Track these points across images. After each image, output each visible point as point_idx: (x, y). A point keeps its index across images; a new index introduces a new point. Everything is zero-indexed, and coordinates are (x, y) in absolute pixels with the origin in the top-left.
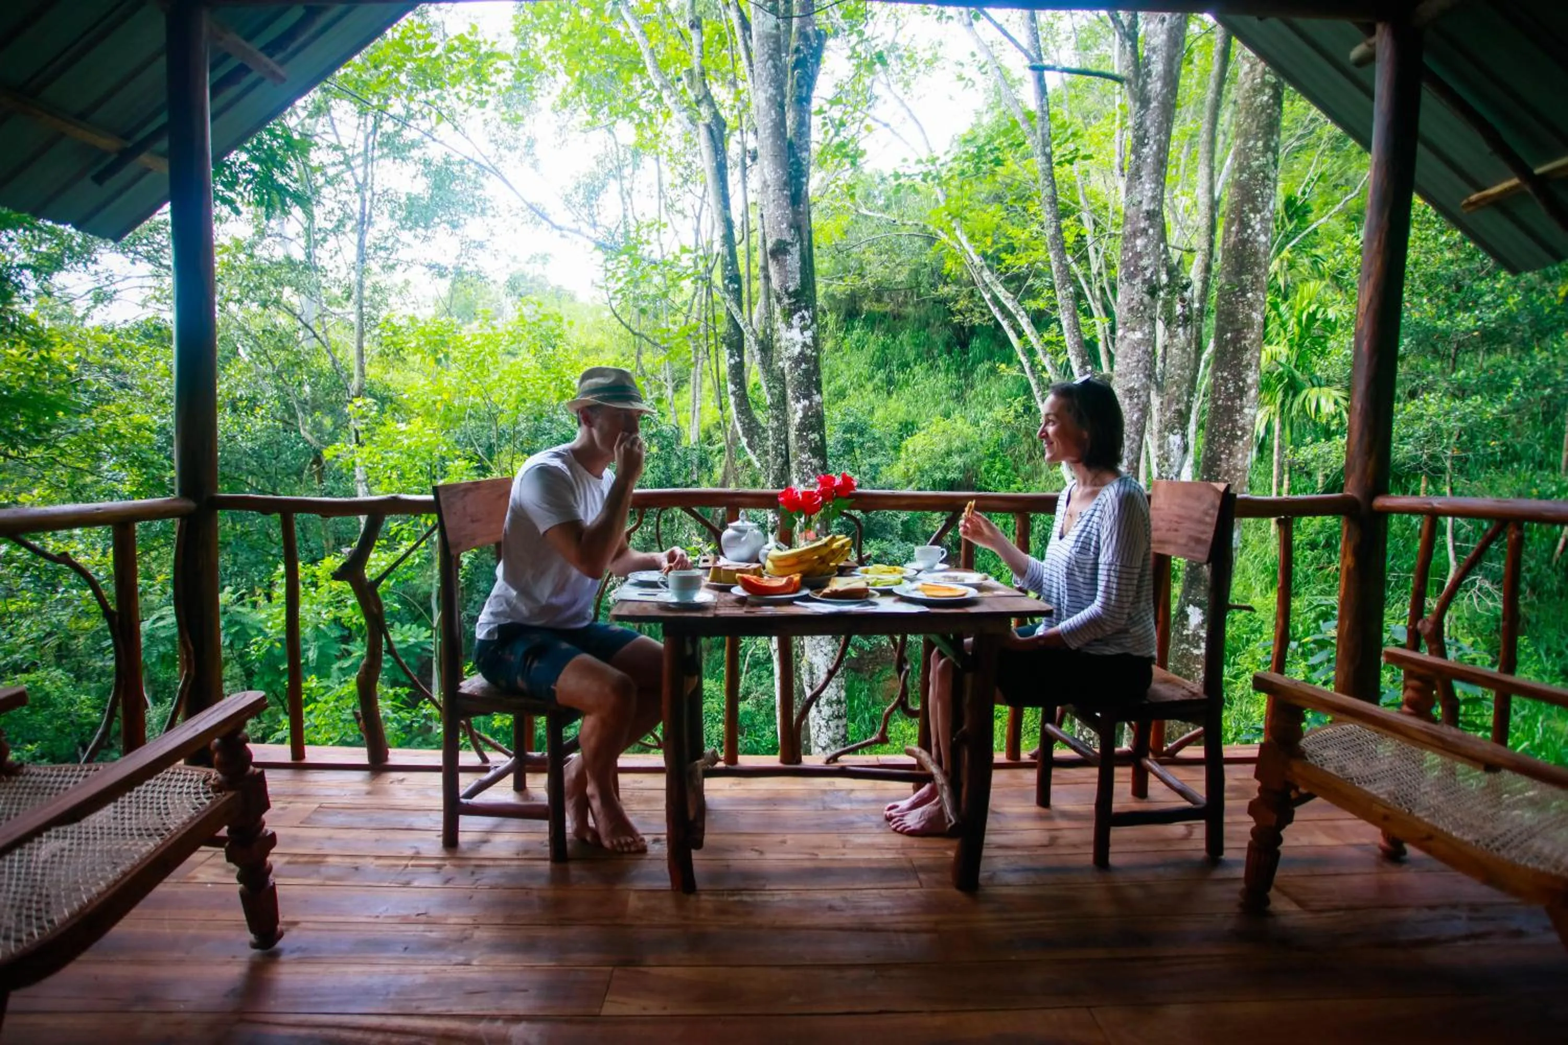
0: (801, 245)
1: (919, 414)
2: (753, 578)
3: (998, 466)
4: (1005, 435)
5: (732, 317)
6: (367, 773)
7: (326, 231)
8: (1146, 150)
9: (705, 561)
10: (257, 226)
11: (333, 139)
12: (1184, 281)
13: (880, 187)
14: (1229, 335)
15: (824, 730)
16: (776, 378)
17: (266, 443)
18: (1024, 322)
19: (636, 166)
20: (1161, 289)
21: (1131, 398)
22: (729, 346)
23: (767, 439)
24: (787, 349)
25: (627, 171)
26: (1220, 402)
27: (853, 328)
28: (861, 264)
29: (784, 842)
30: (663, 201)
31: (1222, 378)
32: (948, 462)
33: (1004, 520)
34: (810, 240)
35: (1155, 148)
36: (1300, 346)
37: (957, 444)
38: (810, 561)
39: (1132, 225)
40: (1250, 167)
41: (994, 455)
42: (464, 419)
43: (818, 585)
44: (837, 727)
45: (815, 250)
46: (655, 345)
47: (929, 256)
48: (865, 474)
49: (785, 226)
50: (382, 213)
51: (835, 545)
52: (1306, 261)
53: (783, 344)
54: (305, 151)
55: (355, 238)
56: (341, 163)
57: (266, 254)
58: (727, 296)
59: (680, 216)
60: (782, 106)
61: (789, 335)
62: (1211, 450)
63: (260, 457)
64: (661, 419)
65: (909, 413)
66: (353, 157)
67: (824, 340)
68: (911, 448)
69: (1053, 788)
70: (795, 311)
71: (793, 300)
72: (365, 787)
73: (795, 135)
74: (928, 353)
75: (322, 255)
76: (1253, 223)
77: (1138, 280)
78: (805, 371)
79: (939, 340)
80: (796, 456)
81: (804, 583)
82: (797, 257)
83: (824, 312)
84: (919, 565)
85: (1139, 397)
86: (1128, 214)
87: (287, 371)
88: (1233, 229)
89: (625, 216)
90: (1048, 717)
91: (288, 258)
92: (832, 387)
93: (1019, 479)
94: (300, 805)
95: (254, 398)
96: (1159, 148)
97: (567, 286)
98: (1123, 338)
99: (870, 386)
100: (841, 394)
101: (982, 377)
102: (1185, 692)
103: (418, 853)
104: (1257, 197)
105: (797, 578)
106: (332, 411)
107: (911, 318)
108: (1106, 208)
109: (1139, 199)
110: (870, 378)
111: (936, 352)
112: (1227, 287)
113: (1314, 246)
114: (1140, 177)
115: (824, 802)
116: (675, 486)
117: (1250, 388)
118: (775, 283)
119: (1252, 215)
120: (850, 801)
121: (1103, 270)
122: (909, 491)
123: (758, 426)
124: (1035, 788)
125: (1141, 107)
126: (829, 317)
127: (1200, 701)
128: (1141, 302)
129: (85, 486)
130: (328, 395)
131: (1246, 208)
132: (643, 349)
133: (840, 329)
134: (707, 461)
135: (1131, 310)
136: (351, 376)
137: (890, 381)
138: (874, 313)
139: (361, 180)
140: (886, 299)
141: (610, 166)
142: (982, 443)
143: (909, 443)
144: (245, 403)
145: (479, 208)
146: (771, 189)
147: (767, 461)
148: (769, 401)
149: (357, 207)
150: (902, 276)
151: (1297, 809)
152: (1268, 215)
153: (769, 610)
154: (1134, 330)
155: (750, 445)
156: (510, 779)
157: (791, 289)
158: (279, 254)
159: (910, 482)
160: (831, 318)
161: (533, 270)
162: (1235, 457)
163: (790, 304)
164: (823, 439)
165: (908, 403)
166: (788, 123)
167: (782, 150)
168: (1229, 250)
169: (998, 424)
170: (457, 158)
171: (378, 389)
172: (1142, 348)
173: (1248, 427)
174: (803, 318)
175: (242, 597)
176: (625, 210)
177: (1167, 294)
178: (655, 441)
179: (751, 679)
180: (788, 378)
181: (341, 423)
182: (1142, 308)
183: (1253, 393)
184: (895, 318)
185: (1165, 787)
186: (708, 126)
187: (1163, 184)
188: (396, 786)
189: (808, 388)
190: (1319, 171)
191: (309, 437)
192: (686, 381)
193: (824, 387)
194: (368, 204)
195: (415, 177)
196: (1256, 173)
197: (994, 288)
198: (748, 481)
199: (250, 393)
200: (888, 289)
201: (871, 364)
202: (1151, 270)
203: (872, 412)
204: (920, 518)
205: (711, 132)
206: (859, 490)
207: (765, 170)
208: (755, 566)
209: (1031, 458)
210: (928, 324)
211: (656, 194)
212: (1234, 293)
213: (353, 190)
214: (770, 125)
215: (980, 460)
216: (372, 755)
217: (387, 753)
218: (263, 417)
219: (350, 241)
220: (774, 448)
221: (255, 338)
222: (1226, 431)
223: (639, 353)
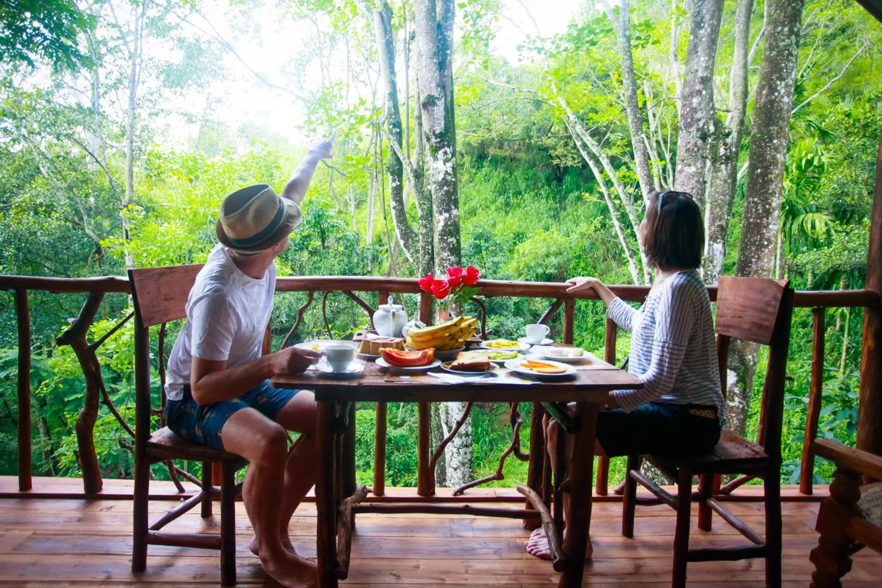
0: (446, 100)
1: (527, 227)
2: (394, 352)
3: (582, 265)
4: (587, 243)
5: (395, 153)
6: (82, 501)
7: (107, 87)
8: (702, 32)
9: (359, 334)
10: (54, 80)
11: (112, 20)
12: (727, 131)
13: (503, 69)
14: (759, 171)
15: (455, 455)
16: (425, 197)
17: (59, 238)
18: (605, 162)
19: (333, 48)
20: (710, 136)
22: (392, 174)
23: (418, 241)
24: (433, 175)
25: (326, 52)
26: (751, 220)
27: (483, 167)
28: (489, 121)
29: (417, 567)
30: (351, 74)
31: (753, 202)
32: (547, 261)
33: (585, 303)
34: (452, 97)
35: (709, 30)
36: (798, 184)
37: (554, 249)
38: (444, 338)
39: (690, 87)
40: (778, 47)
41: (579, 257)
42: (206, 224)
43: (449, 358)
44: (465, 453)
45: (455, 107)
46: (344, 175)
47: (537, 117)
48: (489, 269)
49: (434, 84)
50: (150, 75)
51: (464, 325)
52: (803, 124)
53: (430, 172)
54: (93, 27)
55: (128, 92)
56: (119, 38)
57: (61, 101)
58: (391, 137)
59: (363, 85)
61: (435, 165)
62: (745, 255)
63: (55, 247)
64: (346, 227)
65: (520, 226)
66: (127, 34)
67: (462, 174)
68: (521, 252)
69: (636, 520)
70: (440, 148)
71: (439, 140)
72: (77, 515)
73: (443, 19)
74: (534, 185)
76: (779, 88)
77: (693, 129)
78: (447, 192)
79: (542, 176)
80: (439, 254)
81: (437, 356)
82: (442, 108)
83: (462, 155)
84: (530, 339)
86: (687, 79)
87: (77, 187)
88: (764, 92)
89: (323, 83)
90: (633, 465)
91: (79, 105)
92: (466, 208)
93: (596, 274)
94: (16, 532)
95: (52, 205)
96: (712, 30)
98: (681, 171)
99: (493, 207)
100: (473, 213)
101: (572, 202)
102: (748, 451)
103: (109, 577)
104: (782, 69)
105: (430, 352)
106: (110, 216)
107: (523, 161)
108: (661, 85)
109: (696, 68)
110: (494, 202)
111: (540, 185)
112: (758, 135)
113: (809, 114)
114: (697, 52)
115: (451, 530)
116: (355, 274)
117: (774, 210)
118: (426, 127)
119: (778, 82)
120: (473, 529)
121: (659, 129)
122: (520, 281)
123: (412, 232)
124: (621, 520)
126: (466, 158)
127: (761, 459)
128: (696, 145)
130: (107, 204)
131: (774, 77)
132: (334, 177)
133: (473, 167)
134: (377, 256)
135: (688, 150)
136: (123, 192)
137: (507, 204)
138: (497, 156)
139: (132, 51)
140: (506, 147)
141: (314, 47)
142: (571, 248)
143: (520, 247)
144: (44, 208)
146: (424, 57)
147: (418, 258)
148: (420, 214)
149: (129, 72)
150: (518, 131)
151: (852, 557)
152: (791, 82)
153: (405, 380)
154: (690, 165)
155: (406, 246)
156: (198, 508)
157: (437, 132)
158: (72, 101)
159: (520, 275)
160: (467, 159)
162: (762, 260)
163: (436, 143)
164: (458, 242)
165: (520, 219)
166: (438, 10)
167: (432, 29)
168: (760, 108)
169: (582, 235)
170: (206, 38)
171: (144, 200)
172: (696, 179)
173: (773, 239)
174: (445, 153)
176: (324, 79)
177: (713, 140)
178: (341, 242)
179: (406, 412)
180: (434, 197)
181: (116, 226)
182: (696, 149)
183: (776, 213)
184: (511, 160)
185: (724, 521)
186: (380, 14)
187: (713, 57)
188: (105, 513)
189: (448, 205)
190: (814, 60)
191: (91, 234)
192: (365, 201)
193: (460, 205)
194: (138, 67)
195: (172, 49)
196: (782, 51)
197: (583, 137)
198: (407, 272)
199: (47, 202)
200: (507, 140)
201: (494, 192)
202: (703, 121)
203: (494, 225)
204: (527, 301)
205: (382, 17)
206: (482, 280)
207: (420, 44)
208: (398, 340)
209: (605, 260)
210: (535, 165)
211: (346, 69)
212: (764, 140)
213: (127, 58)
214: (424, 10)
215: (569, 260)
216: (87, 487)
217: (101, 483)
218: (58, 219)
219: (124, 94)
220: (423, 248)
221: (52, 162)
222: (755, 241)
223: (332, 180)
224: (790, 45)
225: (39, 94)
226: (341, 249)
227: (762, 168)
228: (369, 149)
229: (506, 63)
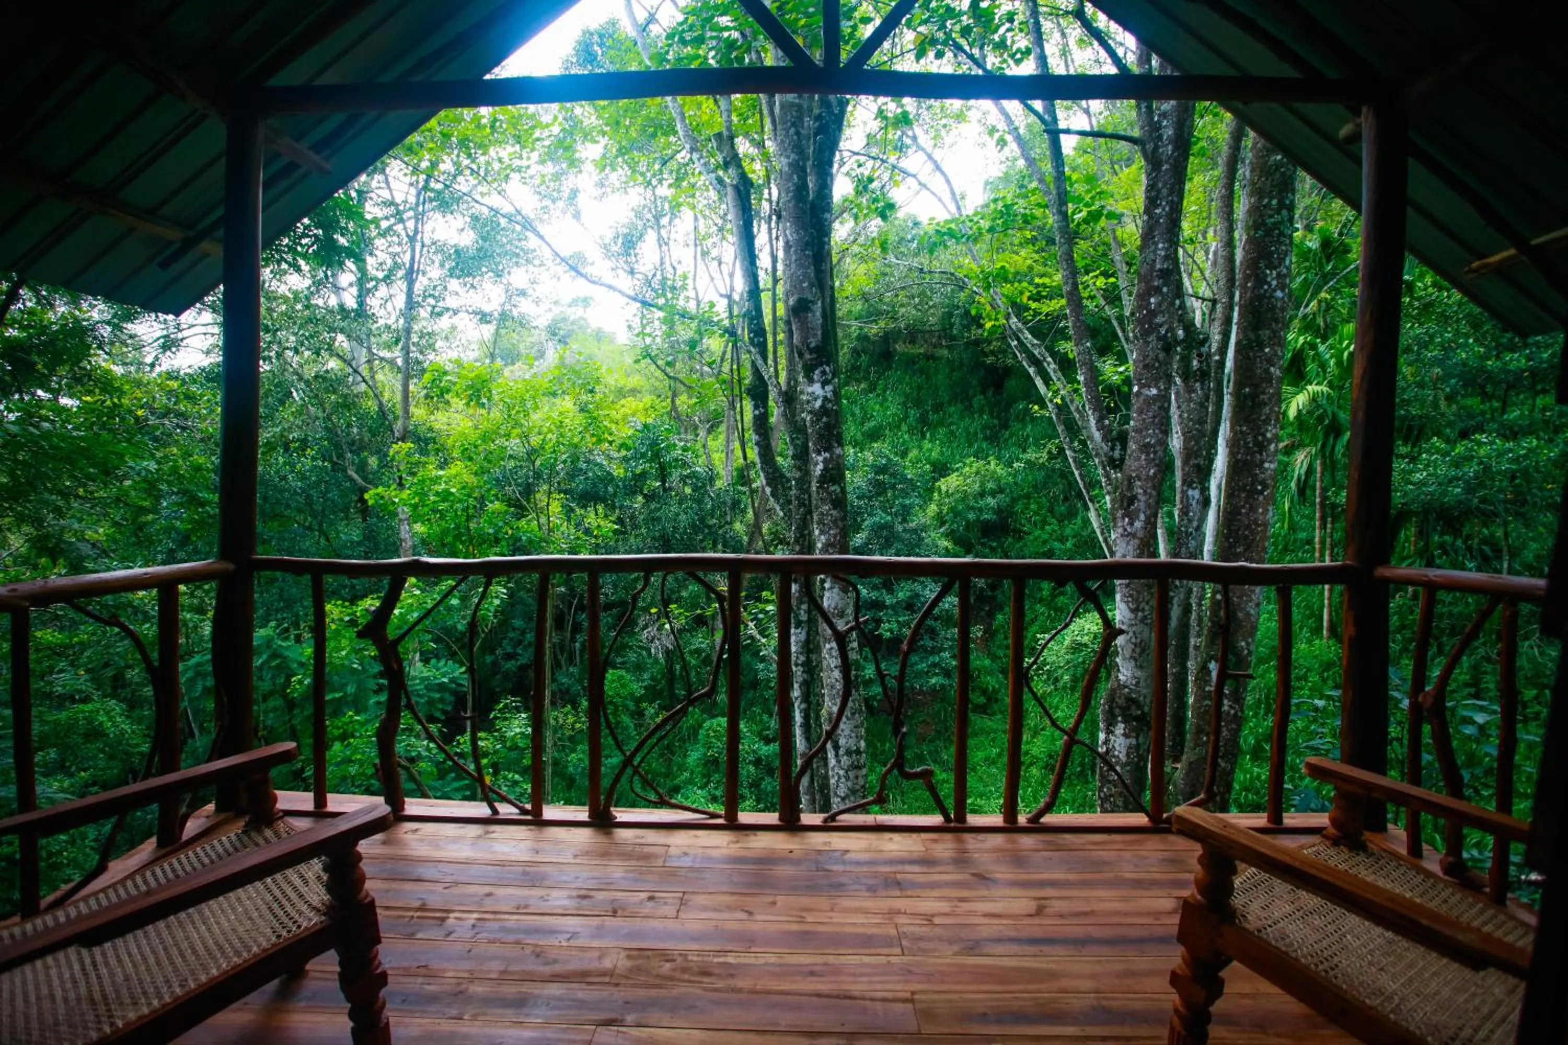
0: (823, 302)
1: (952, 455)
3: (1033, 507)
4: (1038, 476)
5: (757, 369)
7: (378, 281)
8: (1159, 211)
10: (314, 278)
11: (386, 194)
12: (1201, 337)
14: (1248, 390)
15: (843, 779)
16: (796, 428)
17: (314, 483)
18: (1051, 369)
19: (674, 216)
20: (1178, 344)
21: (1148, 454)
22: (754, 398)
23: (790, 488)
24: (809, 402)
25: (664, 221)
28: (893, 307)
29: (774, 903)
30: (699, 249)
32: (981, 503)
34: (832, 298)
35: (1167, 208)
36: (1341, 387)
37: (990, 485)
39: (1146, 283)
40: (1265, 224)
41: (1028, 496)
42: (504, 460)
44: (857, 777)
46: (690, 388)
48: (897, 515)
49: (806, 284)
50: (434, 263)
53: (805, 397)
55: (404, 286)
56: (393, 217)
57: (321, 304)
58: (752, 349)
60: (804, 170)
61: (810, 389)
62: (1232, 504)
63: (309, 496)
64: (695, 461)
65: (942, 454)
66: (405, 211)
68: (944, 488)
70: (817, 366)
71: (814, 356)
73: (817, 197)
74: (963, 394)
75: (373, 302)
76: (1269, 279)
77: (1152, 338)
78: (827, 425)
79: (973, 381)
80: (818, 507)
82: (818, 314)
85: (1155, 453)
87: (336, 413)
88: (1251, 284)
89: (662, 264)
91: (342, 307)
95: (306, 439)
96: (1172, 208)
97: (607, 328)
98: (1137, 395)
99: (903, 427)
101: (1018, 418)
103: (424, 904)
104: (1272, 253)
106: (378, 451)
107: (945, 360)
109: (1153, 258)
110: (905, 418)
111: (971, 393)
112: (1245, 342)
114: (1154, 238)
115: (819, 862)
117: (1270, 443)
118: (797, 339)
119: (1268, 272)
120: (844, 863)
123: (781, 475)
125: (1153, 170)
128: (1157, 359)
129: (146, 524)
130: (374, 436)
131: (1262, 265)
132: (677, 392)
134: (739, 502)
135: (1145, 367)
136: (396, 418)
137: (924, 422)
138: (908, 354)
139: (411, 233)
140: (919, 341)
141: (648, 216)
142: (1015, 483)
143: (942, 484)
144: (296, 444)
145: (522, 257)
146: (794, 248)
147: (790, 511)
148: (791, 451)
149: (407, 258)
150: (935, 318)
152: (1285, 271)
154: (1149, 387)
155: (773, 495)
157: (812, 345)
158: (333, 301)
159: (943, 523)
161: (575, 313)
162: (1256, 511)
163: (811, 359)
164: (843, 491)
165: (942, 444)
166: (810, 186)
167: (803, 212)
168: (1245, 306)
169: (1032, 465)
170: (506, 211)
171: (422, 432)
172: (1158, 404)
173: (1269, 482)
174: (824, 373)
175: (287, 630)
176: (662, 258)
177: (1183, 350)
178: (689, 482)
180: (810, 430)
181: (386, 463)
182: (1157, 364)
183: (1274, 447)
184: (928, 360)
186: (736, 186)
187: (1176, 244)
188: (409, 836)
189: (828, 441)
191: (355, 476)
192: (721, 422)
194: (417, 254)
195: (463, 230)
196: (1271, 230)
197: (1020, 335)
199: (301, 435)
200: (921, 332)
201: (905, 403)
202: (1166, 327)
203: (905, 453)
205: (738, 191)
207: (789, 231)
209: (1066, 499)
211: (692, 243)
212: (1252, 348)
213: (404, 242)
214: (792, 188)
215: (1014, 501)
217: (404, 803)
218: (314, 459)
219: (399, 289)
220: (797, 498)
221: (308, 383)
222: (1245, 485)
223: (674, 395)
224: (1281, 223)
225: (297, 299)
226: (688, 490)
227: (1250, 386)
228: (724, 353)
229: (916, 224)
